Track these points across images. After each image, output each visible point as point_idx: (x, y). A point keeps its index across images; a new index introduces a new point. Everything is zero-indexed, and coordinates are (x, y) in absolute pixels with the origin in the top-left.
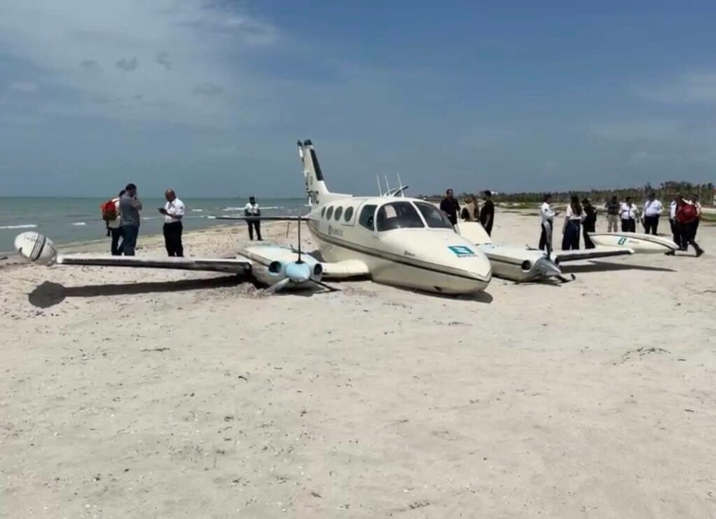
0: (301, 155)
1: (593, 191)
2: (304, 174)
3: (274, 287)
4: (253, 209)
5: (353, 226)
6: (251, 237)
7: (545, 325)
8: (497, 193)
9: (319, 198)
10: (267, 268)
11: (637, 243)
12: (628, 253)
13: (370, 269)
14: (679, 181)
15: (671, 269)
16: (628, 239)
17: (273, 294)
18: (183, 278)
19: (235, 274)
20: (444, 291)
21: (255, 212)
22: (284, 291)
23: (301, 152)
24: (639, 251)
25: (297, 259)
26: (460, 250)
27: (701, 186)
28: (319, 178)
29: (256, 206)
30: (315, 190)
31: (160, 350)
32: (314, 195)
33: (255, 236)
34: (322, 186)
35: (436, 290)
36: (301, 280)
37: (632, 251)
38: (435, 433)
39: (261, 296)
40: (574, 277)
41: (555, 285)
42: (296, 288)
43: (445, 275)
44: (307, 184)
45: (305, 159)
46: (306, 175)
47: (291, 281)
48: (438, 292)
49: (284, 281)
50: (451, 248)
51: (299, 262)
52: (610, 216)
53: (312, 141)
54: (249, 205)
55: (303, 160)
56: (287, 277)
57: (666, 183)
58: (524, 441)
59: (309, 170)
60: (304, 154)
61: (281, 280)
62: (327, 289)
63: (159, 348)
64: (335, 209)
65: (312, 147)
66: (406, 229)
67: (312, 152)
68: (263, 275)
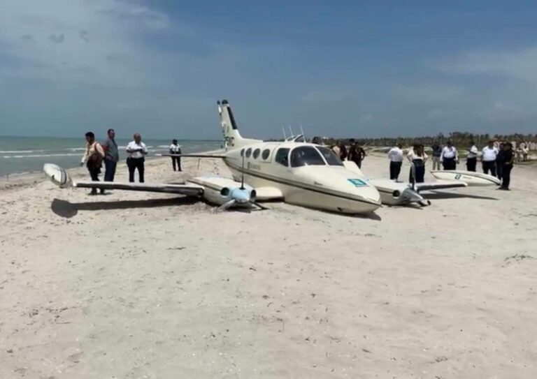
0: (220, 111)
1: (399, 138)
2: (221, 125)
3: (223, 206)
4: (176, 149)
5: (270, 163)
6: (175, 169)
7: (433, 238)
8: (327, 138)
9: (233, 142)
10: (219, 192)
11: (470, 178)
12: (462, 186)
13: (283, 193)
14: (463, 132)
15: (494, 197)
16: (462, 176)
17: (224, 211)
18: (150, 198)
19: (184, 196)
20: (344, 211)
21: (177, 150)
22: (231, 209)
23: (220, 109)
24: (471, 185)
25: (240, 186)
26: (357, 182)
27: (480, 135)
28: (234, 127)
29: (179, 146)
30: (230, 136)
31: (180, 249)
32: (230, 140)
33: (177, 168)
34: (236, 133)
35: (338, 210)
36: (243, 201)
37: (466, 184)
38: (414, 312)
39: (216, 212)
40: (429, 203)
41: (418, 208)
42: (239, 207)
43: (347, 200)
44: (224, 132)
45: (223, 114)
46: (223, 125)
47: (236, 202)
48: (340, 212)
49: (232, 202)
50: (350, 180)
51: (242, 188)
52: (434, 158)
53: (228, 101)
54: (173, 146)
55: (221, 114)
56: (233, 198)
57: (454, 133)
58: (479, 319)
59: (226, 121)
60: (222, 110)
61: (229, 201)
62: (259, 208)
63: (178, 247)
64: (253, 151)
65: (228, 105)
66: (312, 166)
67: (229, 109)
68: (215, 197)
